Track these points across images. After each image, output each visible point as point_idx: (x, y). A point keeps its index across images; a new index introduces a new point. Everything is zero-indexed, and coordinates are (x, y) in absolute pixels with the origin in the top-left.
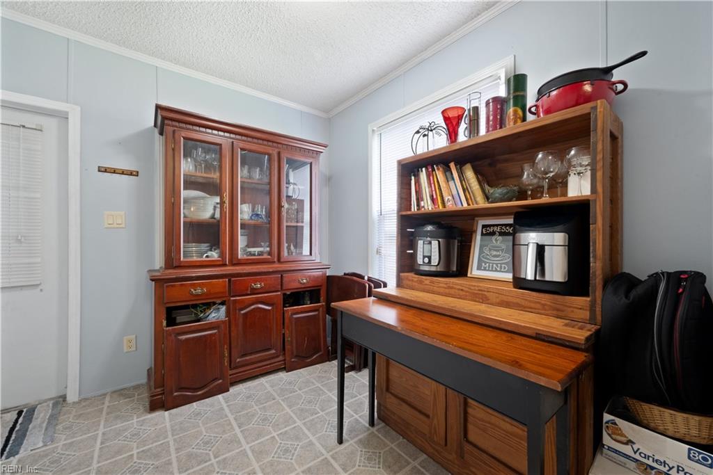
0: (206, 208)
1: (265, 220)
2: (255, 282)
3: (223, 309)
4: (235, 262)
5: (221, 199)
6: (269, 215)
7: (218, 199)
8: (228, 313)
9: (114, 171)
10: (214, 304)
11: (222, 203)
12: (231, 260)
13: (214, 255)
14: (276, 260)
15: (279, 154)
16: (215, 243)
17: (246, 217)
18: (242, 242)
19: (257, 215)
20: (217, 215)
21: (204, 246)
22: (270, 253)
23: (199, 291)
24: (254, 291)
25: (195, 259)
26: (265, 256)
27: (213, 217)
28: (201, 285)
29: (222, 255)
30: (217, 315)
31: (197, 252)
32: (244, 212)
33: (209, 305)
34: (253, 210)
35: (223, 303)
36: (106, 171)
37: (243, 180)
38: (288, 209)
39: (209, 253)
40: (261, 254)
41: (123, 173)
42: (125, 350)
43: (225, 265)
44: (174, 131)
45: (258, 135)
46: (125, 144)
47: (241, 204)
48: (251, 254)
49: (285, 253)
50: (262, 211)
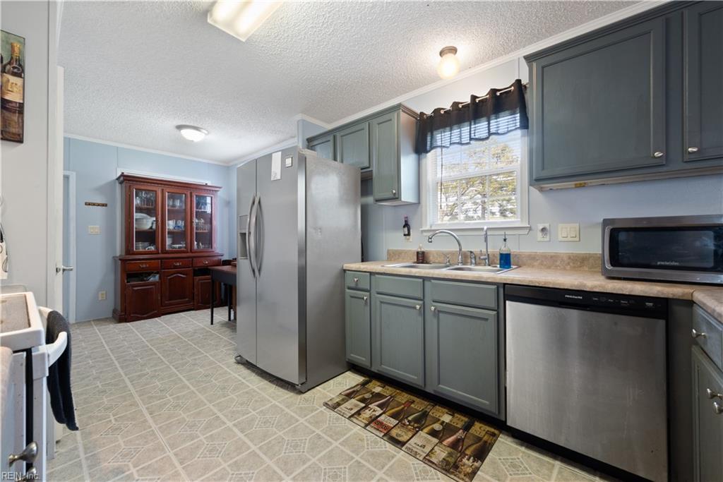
0: (148, 223)
1: (183, 229)
2: (176, 262)
3: (157, 276)
4: (164, 251)
5: (156, 218)
6: (185, 226)
7: (154, 219)
8: (160, 278)
9: (94, 204)
10: (153, 273)
11: (157, 221)
12: (162, 251)
13: (152, 248)
14: (189, 250)
15: (191, 193)
16: (153, 242)
17: (171, 228)
18: (168, 241)
19: (179, 227)
20: (154, 227)
21: (146, 244)
22: (185, 248)
23: (144, 266)
24: (176, 267)
25: (141, 250)
26: (183, 249)
27: (151, 228)
28: (146, 263)
29: (157, 248)
30: (155, 278)
31: (142, 247)
32: (170, 225)
33: (149, 274)
34: (176, 224)
35: (157, 273)
36: (89, 205)
37: (170, 208)
38: (197, 224)
39: (149, 247)
40: (179, 248)
41: (99, 205)
42: (100, 299)
43: (159, 253)
44: (130, 186)
45: (179, 184)
46: (100, 190)
47: (168, 220)
48: (174, 248)
49: (195, 247)
50: (181, 223)
